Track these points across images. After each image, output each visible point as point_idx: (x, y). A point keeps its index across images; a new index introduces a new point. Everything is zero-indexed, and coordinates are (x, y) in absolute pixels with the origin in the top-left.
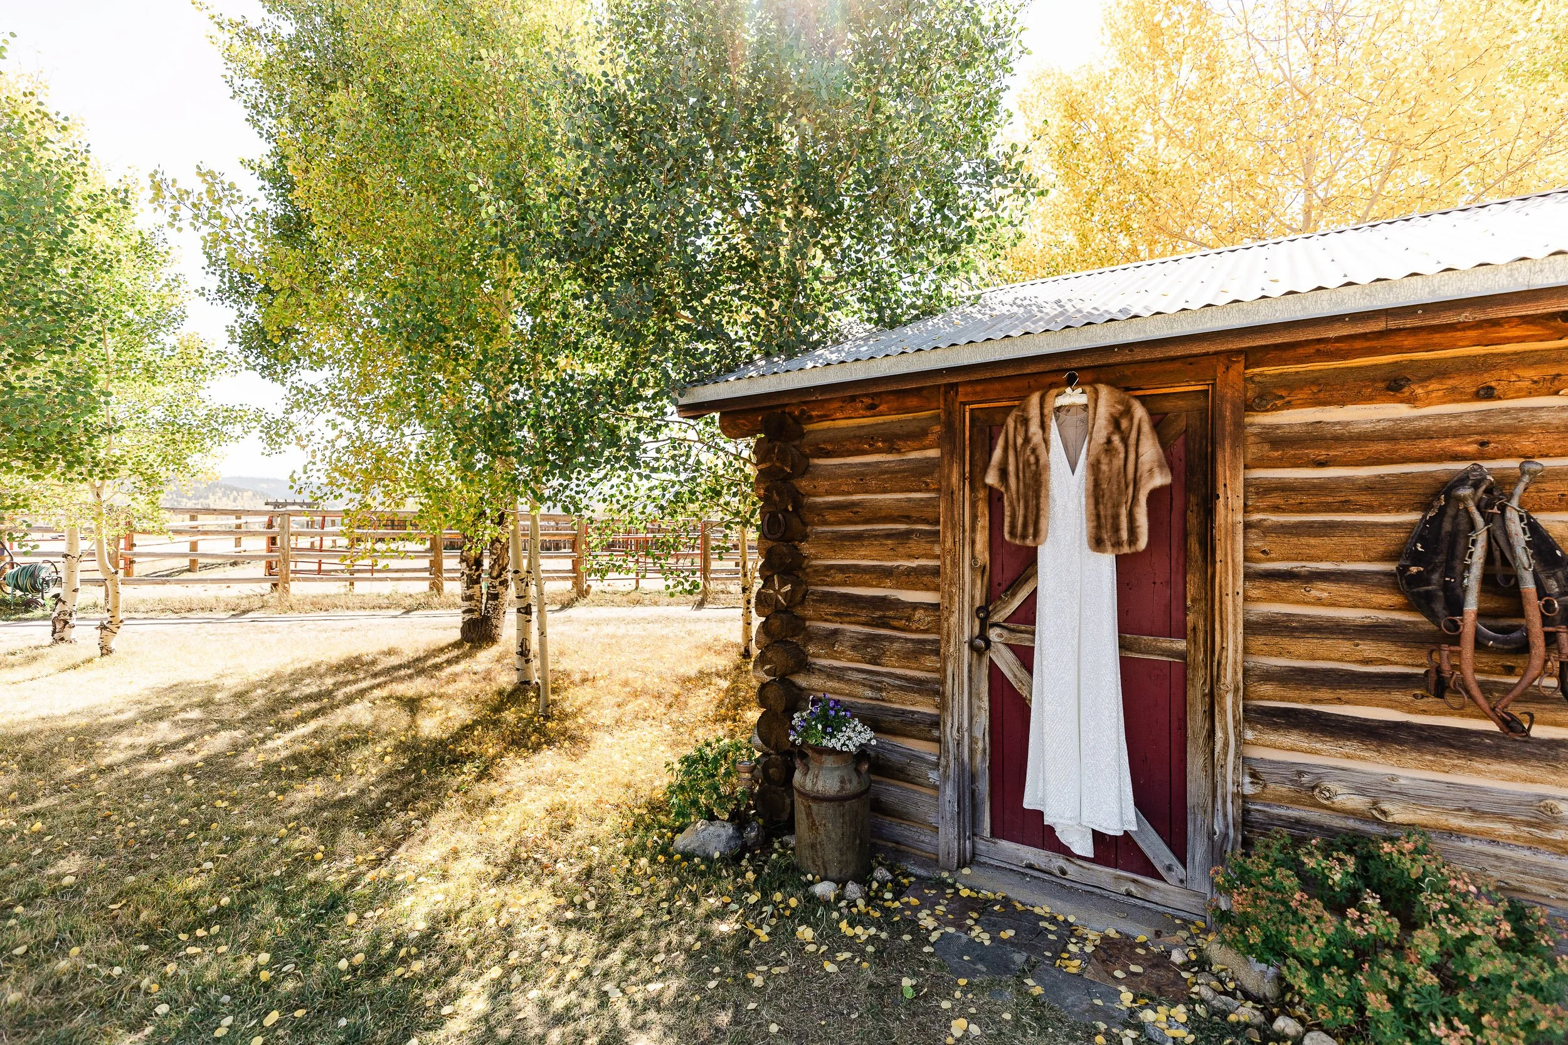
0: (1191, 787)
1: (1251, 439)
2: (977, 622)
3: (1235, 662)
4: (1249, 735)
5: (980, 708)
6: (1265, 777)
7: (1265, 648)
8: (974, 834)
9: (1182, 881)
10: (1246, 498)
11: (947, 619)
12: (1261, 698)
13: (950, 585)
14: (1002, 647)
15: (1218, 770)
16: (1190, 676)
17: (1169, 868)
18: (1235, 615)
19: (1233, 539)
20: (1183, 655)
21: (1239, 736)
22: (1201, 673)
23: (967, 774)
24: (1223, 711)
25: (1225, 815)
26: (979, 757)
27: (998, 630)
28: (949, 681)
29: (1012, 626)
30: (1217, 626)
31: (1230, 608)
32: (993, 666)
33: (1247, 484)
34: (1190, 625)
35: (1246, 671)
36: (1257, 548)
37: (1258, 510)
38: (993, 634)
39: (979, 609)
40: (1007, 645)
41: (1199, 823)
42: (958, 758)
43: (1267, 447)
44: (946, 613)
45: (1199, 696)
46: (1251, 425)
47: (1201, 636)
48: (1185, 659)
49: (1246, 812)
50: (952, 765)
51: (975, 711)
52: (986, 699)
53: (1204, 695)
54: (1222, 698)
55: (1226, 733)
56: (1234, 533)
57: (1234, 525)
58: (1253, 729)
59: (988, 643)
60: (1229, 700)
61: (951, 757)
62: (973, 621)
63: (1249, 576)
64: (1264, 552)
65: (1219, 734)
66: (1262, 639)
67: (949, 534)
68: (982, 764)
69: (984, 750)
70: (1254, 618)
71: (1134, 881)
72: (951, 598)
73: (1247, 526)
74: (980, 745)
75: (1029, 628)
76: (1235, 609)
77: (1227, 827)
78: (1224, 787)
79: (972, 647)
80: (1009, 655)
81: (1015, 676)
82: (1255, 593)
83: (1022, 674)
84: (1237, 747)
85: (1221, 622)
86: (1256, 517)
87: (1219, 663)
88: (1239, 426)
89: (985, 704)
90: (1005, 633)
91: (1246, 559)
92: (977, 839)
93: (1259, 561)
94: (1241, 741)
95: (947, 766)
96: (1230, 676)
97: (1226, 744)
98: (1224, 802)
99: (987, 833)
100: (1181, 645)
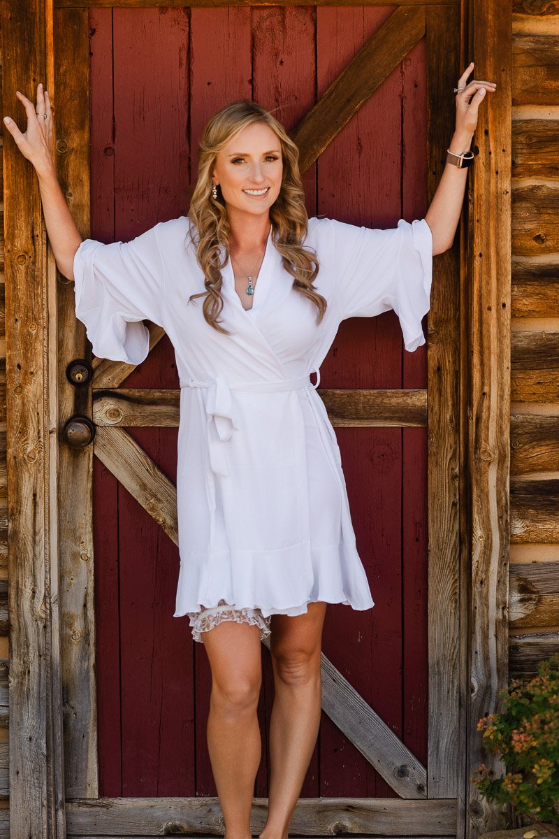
0: (434, 632)
1: (522, 59)
2: (69, 391)
3: (500, 415)
4: (519, 528)
5: (76, 556)
6: (539, 587)
7: (540, 389)
8: (69, 800)
9: (420, 788)
10: (514, 154)
11: (20, 389)
12: (533, 470)
13: (25, 323)
14: (118, 435)
15: (476, 589)
16: (432, 449)
17: (402, 772)
18: (500, 341)
19: (498, 219)
20: (421, 415)
21: (505, 529)
22: (449, 441)
23: (58, 686)
24: (484, 494)
25: (486, 658)
26: (75, 651)
27: (109, 404)
28: (27, 509)
29: (136, 393)
30: (476, 360)
31: (493, 330)
32: (100, 473)
33: (518, 129)
34: (432, 364)
35: (514, 428)
36: (528, 233)
37: (531, 172)
38: (102, 412)
39: (71, 367)
40: (128, 430)
41: (445, 688)
42: (44, 654)
43: (542, 72)
44: (17, 377)
45: (446, 478)
46: (521, 35)
47: (448, 380)
48: (425, 421)
49: (514, 649)
50: (34, 668)
51: (69, 564)
52: (88, 537)
53: (454, 477)
54: (482, 473)
55: (488, 530)
56: (499, 210)
57: (498, 196)
58: (523, 517)
59: (92, 427)
60: (492, 475)
61: (33, 654)
62: (61, 391)
63: (521, 277)
64: (538, 238)
65: (478, 532)
66: (535, 376)
67: (21, 222)
68: (82, 662)
69: (86, 636)
70: (523, 344)
71: (349, 808)
72: (28, 345)
73: (517, 197)
74: (78, 626)
75: (168, 394)
76: (500, 332)
77: (489, 676)
78: (485, 615)
79: (63, 438)
80: (129, 448)
81: (144, 487)
82: (526, 304)
83: (156, 481)
84: (503, 547)
85: (481, 353)
86: (528, 183)
87: (478, 419)
88: (506, 36)
89: (88, 549)
90: (124, 408)
91: (515, 251)
92: (73, 808)
93: (529, 252)
94: (510, 541)
95: (26, 672)
96: (494, 436)
97: (488, 546)
98: (486, 637)
99: (92, 791)
100: (419, 399)
